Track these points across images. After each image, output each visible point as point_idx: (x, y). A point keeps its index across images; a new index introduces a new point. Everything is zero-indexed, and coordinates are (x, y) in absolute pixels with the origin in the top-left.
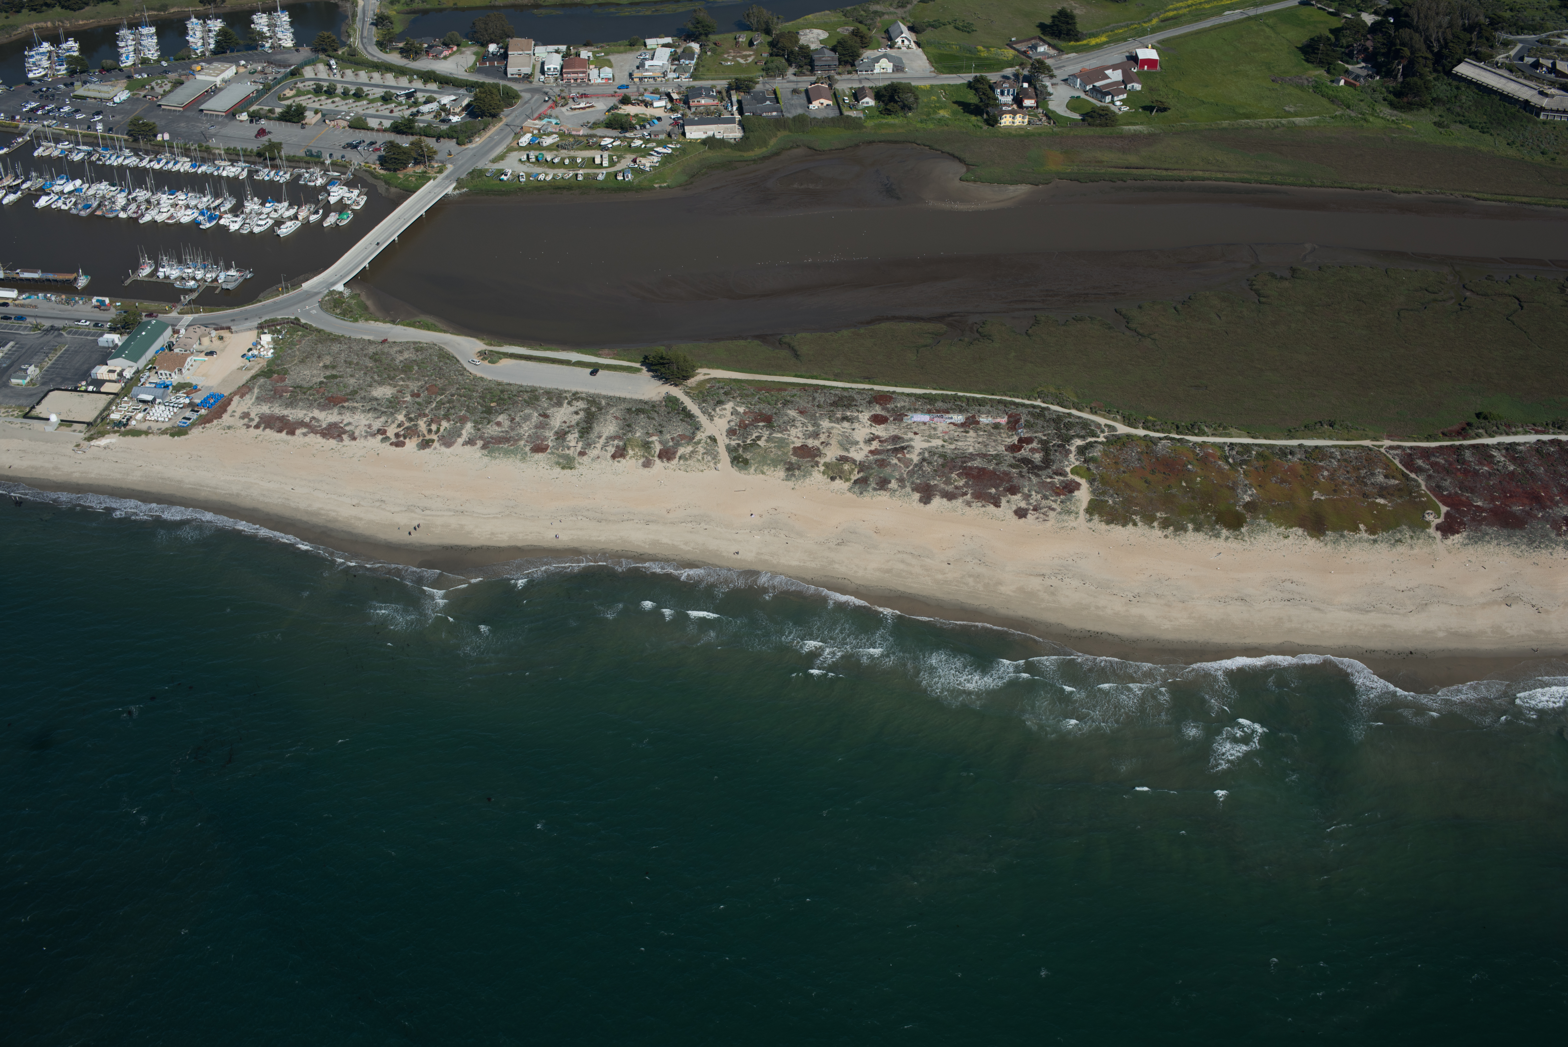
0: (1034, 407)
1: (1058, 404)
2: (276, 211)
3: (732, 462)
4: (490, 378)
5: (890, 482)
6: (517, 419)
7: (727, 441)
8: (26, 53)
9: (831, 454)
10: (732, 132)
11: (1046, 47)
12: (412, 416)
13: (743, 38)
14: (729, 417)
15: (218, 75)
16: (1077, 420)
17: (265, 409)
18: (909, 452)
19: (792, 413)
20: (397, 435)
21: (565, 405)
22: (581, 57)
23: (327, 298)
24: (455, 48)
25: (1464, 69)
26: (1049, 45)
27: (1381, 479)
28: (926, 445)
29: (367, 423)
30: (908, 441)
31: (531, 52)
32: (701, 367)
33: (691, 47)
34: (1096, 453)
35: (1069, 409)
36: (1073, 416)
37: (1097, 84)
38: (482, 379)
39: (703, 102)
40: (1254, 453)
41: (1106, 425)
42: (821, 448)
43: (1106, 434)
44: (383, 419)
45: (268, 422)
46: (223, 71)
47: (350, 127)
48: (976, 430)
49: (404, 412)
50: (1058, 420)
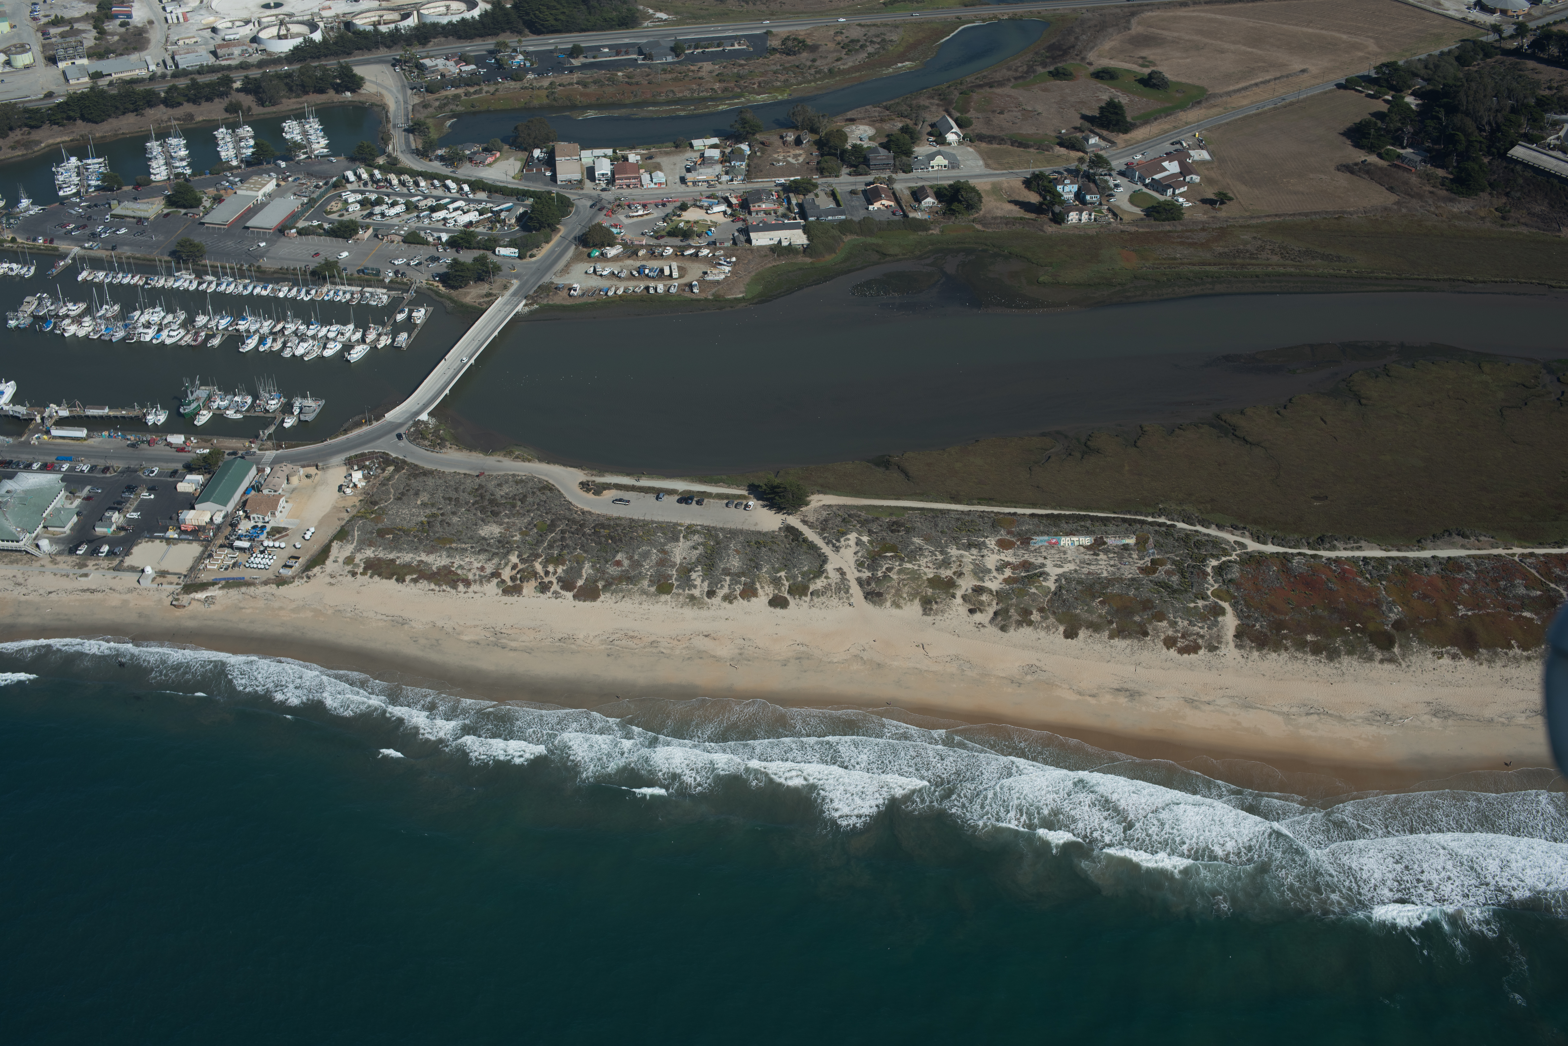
0: (1160, 525)
1: (1183, 521)
2: (342, 334)
3: (865, 598)
4: (597, 512)
5: (1031, 613)
6: (636, 557)
7: (858, 574)
8: (54, 169)
9: (966, 584)
10: (798, 238)
11: (1097, 138)
12: (525, 556)
13: (791, 137)
14: (854, 548)
15: (260, 189)
16: (1206, 538)
17: (369, 553)
18: (1045, 580)
19: (917, 541)
20: (513, 579)
21: (681, 539)
22: (630, 161)
23: (412, 430)
24: (498, 154)
25: (1519, 152)
26: (1101, 137)
27: (1522, 591)
28: (1060, 571)
29: (479, 565)
30: (1040, 567)
31: (578, 157)
32: (813, 493)
33: (740, 149)
34: (1235, 573)
35: (1195, 526)
36: (1200, 533)
37: (1157, 177)
38: (590, 513)
39: (764, 206)
40: (1390, 567)
41: (1235, 542)
42: (955, 577)
43: (1238, 552)
44: (495, 561)
45: (375, 568)
46: (264, 185)
47: (404, 242)
48: (1106, 551)
49: (517, 553)
50: (1186, 539)
